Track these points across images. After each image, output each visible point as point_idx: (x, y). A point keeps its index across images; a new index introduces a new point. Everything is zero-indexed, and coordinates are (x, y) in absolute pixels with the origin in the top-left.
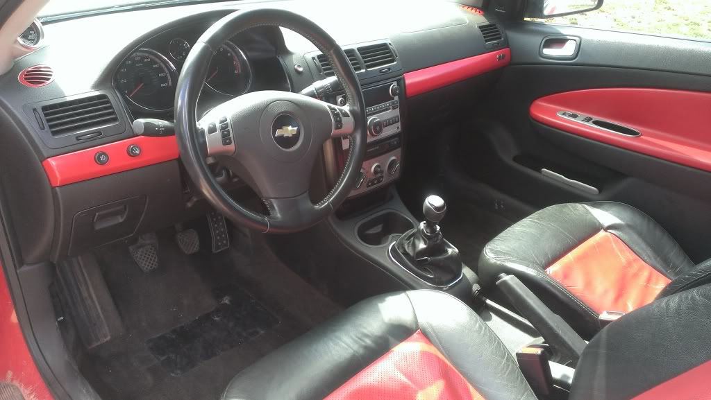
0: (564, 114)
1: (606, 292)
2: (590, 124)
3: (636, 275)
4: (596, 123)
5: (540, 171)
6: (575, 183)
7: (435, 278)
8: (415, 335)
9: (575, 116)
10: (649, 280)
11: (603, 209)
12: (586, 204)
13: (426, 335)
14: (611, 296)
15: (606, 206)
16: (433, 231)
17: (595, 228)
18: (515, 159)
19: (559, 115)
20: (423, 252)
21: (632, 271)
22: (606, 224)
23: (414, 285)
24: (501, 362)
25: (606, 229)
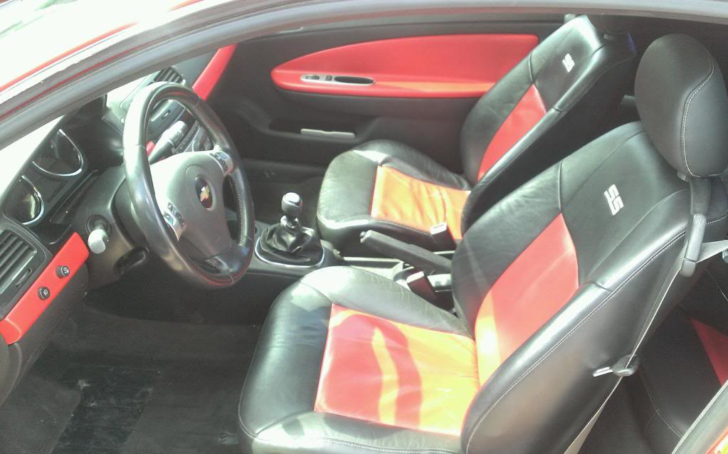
0: (307, 78)
1: (414, 214)
2: (334, 83)
3: (419, 192)
4: (338, 79)
5: (300, 132)
6: (333, 135)
7: (312, 259)
8: (333, 309)
9: (317, 78)
10: (429, 193)
11: (371, 149)
12: (356, 149)
13: (341, 305)
14: (418, 214)
15: (371, 146)
16: (294, 223)
17: (374, 167)
18: (272, 127)
19: (303, 79)
20: (294, 244)
21: (416, 190)
22: (380, 161)
23: (300, 274)
24: (401, 295)
25: (381, 165)
